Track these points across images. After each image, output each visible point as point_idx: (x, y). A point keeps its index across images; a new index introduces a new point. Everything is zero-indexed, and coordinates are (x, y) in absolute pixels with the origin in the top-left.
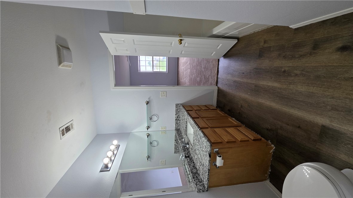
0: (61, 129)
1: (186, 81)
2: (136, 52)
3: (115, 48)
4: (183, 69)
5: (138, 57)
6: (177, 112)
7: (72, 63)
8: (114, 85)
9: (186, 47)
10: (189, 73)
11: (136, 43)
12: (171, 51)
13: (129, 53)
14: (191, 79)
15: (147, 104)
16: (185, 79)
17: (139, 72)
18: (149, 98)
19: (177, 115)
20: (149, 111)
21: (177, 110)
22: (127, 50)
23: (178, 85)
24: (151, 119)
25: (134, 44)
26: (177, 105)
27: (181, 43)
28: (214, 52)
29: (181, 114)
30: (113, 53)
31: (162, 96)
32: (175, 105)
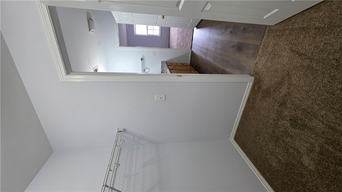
0: (94, 69)
1: (175, 45)
2: (134, 22)
3: (120, 19)
4: (173, 34)
5: (134, 25)
6: (162, 67)
7: (95, 29)
8: (119, 46)
9: (168, 20)
10: (176, 38)
11: (133, 16)
12: (158, 22)
13: (128, 22)
14: (177, 44)
15: (141, 60)
16: (174, 43)
17: (135, 34)
18: (143, 56)
19: (162, 69)
20: (143, 65)
21: (162, 66)
22: (127, 20)
23: (169, 48)
24: (144, 71)
25: (132, 16)
26: (162, 62)
27: (164, 18)
28: (189, 24)
29: (164, 68)
30: (118, 22)
31: (152, 55)
32: (161, 62)
